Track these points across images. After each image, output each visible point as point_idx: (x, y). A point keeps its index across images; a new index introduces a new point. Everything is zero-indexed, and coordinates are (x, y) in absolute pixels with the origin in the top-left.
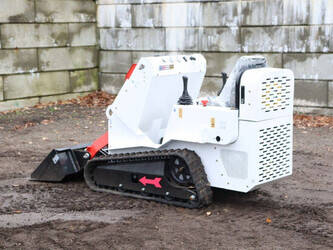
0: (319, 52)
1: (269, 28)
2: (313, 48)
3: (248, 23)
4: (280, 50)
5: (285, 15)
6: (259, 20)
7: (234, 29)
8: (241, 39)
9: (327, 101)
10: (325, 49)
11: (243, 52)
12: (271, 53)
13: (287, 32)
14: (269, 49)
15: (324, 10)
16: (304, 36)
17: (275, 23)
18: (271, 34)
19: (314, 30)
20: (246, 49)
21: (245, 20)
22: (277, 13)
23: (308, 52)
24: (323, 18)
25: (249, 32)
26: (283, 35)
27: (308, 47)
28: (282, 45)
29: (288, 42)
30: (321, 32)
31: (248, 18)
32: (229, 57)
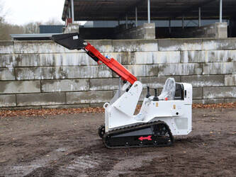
0: (61, 79)
1: (32, 68)
2: (57, 77)
3: (20, 65)
4: (39, 78)
5: (41, 62)
6: (27, 64)
7: (11, 68)
8: (15, 73)
9: (66, 101)
10: (64, 77)
11: (16, 80)
12: (34, 80)
13: (43, 70)
14: (33, 78)
15: (62, 60)
16: (52, 72)
17: (36, 65)
18: (34, 71)
19: (57, 69)
20: (19, 79)
21: (18, 64)
22: (37, 60)
23: (55, 79)
24: (62, 63)
25: (20, 70)
26: (41, 71)
27: (55, 77)
28: (41, 76)
29: (43, 74)
30: (61, 69)
31: (20, 63)
32: (8, 83)
